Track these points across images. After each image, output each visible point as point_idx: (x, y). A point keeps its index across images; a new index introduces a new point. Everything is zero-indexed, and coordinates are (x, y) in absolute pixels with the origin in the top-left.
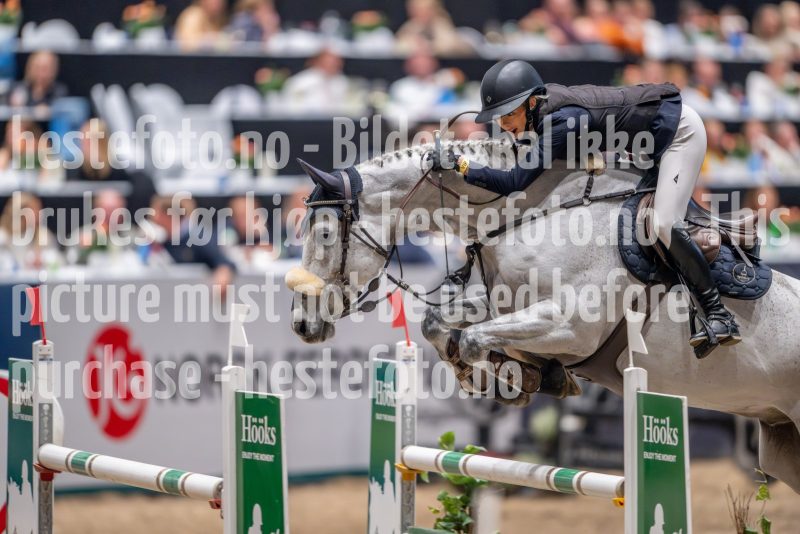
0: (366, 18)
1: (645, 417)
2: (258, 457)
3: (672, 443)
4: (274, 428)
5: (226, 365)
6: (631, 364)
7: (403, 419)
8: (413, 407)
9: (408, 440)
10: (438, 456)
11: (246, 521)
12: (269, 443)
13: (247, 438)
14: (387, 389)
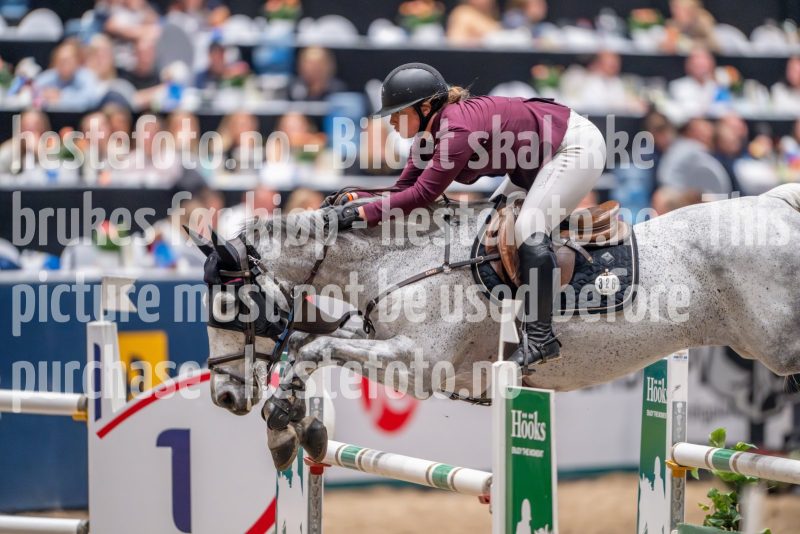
0: (644, 15)
2: (527, 452)
4: (543, 424)
5: (497, 360)
7: (674, 416)
8: (684, 403)
9: (679, 437)
10: (708, 453)
11: (514, 517)
12: (539, 438)
13: (516, 433)
14: (658, 386)
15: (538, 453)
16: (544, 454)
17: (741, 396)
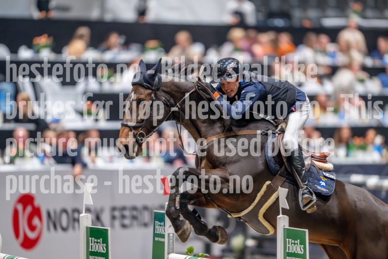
0: (152, 44)
1: (287, 240)
3: (300, 253)
4: (105, 244)
5: (82, 213)
6: (281, 213)
7: (169, 240)
8: (173, 234)
9: (171, 250)
10: (185, 258)
12: (103, 252)
13: (92, 249)
14: (161, 225)
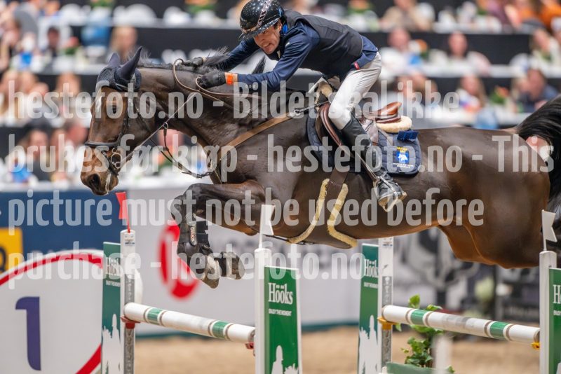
2: (280, 312)
4: (291, 293)
5: (258, 247)
6: (545, 248)
7: (384, 287)
8: (391, 278)
9: (387, 301)
10: (408, 312)
11: (271, 359)
12: (288, 303)
13: (272, 299)
14: (372, 265)
15: (288, 313)
16: (292, 313)
17: (430, 272)
